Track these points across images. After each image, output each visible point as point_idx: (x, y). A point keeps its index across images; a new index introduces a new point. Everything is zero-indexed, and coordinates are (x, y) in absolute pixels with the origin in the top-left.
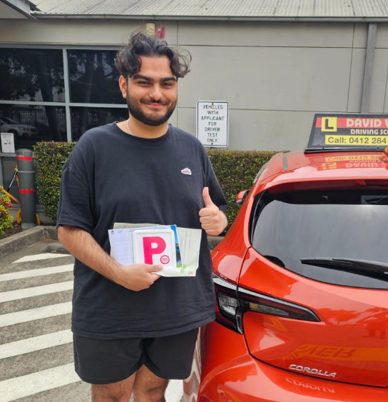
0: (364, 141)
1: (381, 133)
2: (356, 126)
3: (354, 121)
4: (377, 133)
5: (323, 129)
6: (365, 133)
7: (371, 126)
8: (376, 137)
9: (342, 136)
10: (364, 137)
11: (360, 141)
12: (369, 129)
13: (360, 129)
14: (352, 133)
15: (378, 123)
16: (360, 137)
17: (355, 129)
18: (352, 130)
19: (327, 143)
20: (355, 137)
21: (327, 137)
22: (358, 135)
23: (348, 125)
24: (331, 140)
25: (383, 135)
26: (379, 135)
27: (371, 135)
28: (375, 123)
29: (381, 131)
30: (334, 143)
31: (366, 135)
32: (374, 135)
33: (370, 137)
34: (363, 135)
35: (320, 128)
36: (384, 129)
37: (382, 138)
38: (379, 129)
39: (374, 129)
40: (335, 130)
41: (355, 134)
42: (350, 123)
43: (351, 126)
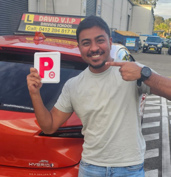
0: (47, 30)
1: (58, 26)
2: (44, 21)
3: (44, 17)
4: (55, 26)
5: (26, 21)
6: (48, 25)
7: (53, 21)
8: (55, 28)
9: (35, 26)
10: (47, 28)
11: (45, 30)
12: (51, 23)
13: (46, 22)
14: (41, 25)
15: (57, 20)
16: (45, 27)
17: (44, 22)
18: (42, 23)
19: (26, 30)
20: (43, 27)
21: (27, 26)
22: (45, 26)
23: (40, 20)
24: (29, 28)
25: (59, 27)
26: (56, 27)
27: (52, 27)
28: (55, 20)
29: (58, 25)
30: (30, 30)
31: (49, 26)
32: (54, 27)
33: (51, 28)
34: (47, 26)
35: (24, 21)
36: (59, 24)
37: (58, 29)
38: (57, 23)
39: (54, 23)
40: (32, 22)
41: (43, 26)
42: (41, 19)
43: (42, 20)
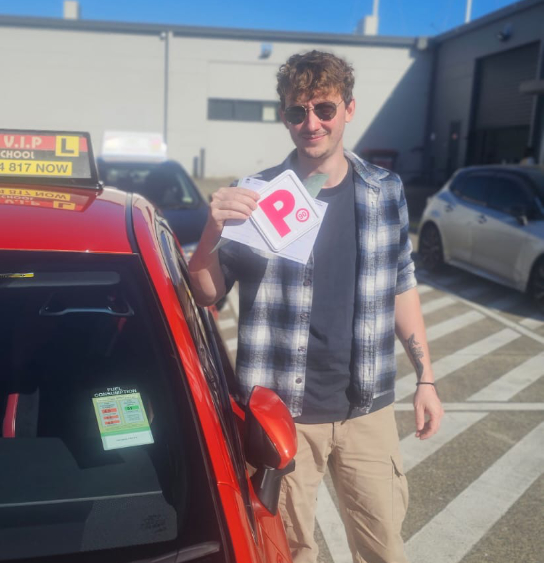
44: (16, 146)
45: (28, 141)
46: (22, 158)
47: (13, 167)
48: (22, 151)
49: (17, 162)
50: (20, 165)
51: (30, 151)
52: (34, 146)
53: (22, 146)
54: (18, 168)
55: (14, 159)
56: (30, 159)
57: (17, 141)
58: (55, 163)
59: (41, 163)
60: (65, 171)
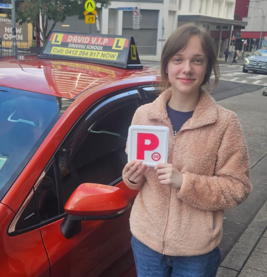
44: (96, 43)
45: (102, 41)
46: (97, 50)
47: (91, 54)
48: (98, 46)
49: (94, 52)
50: (95, 53)
51: (101, 46)
52: (104, 44)
53: (99, 43)
54: (93, 54)
55: (93, 50)
56: (100, 50)
57: (97, 41)
58: (110, 53)
59: (104, 52)
60: (113, 58)
